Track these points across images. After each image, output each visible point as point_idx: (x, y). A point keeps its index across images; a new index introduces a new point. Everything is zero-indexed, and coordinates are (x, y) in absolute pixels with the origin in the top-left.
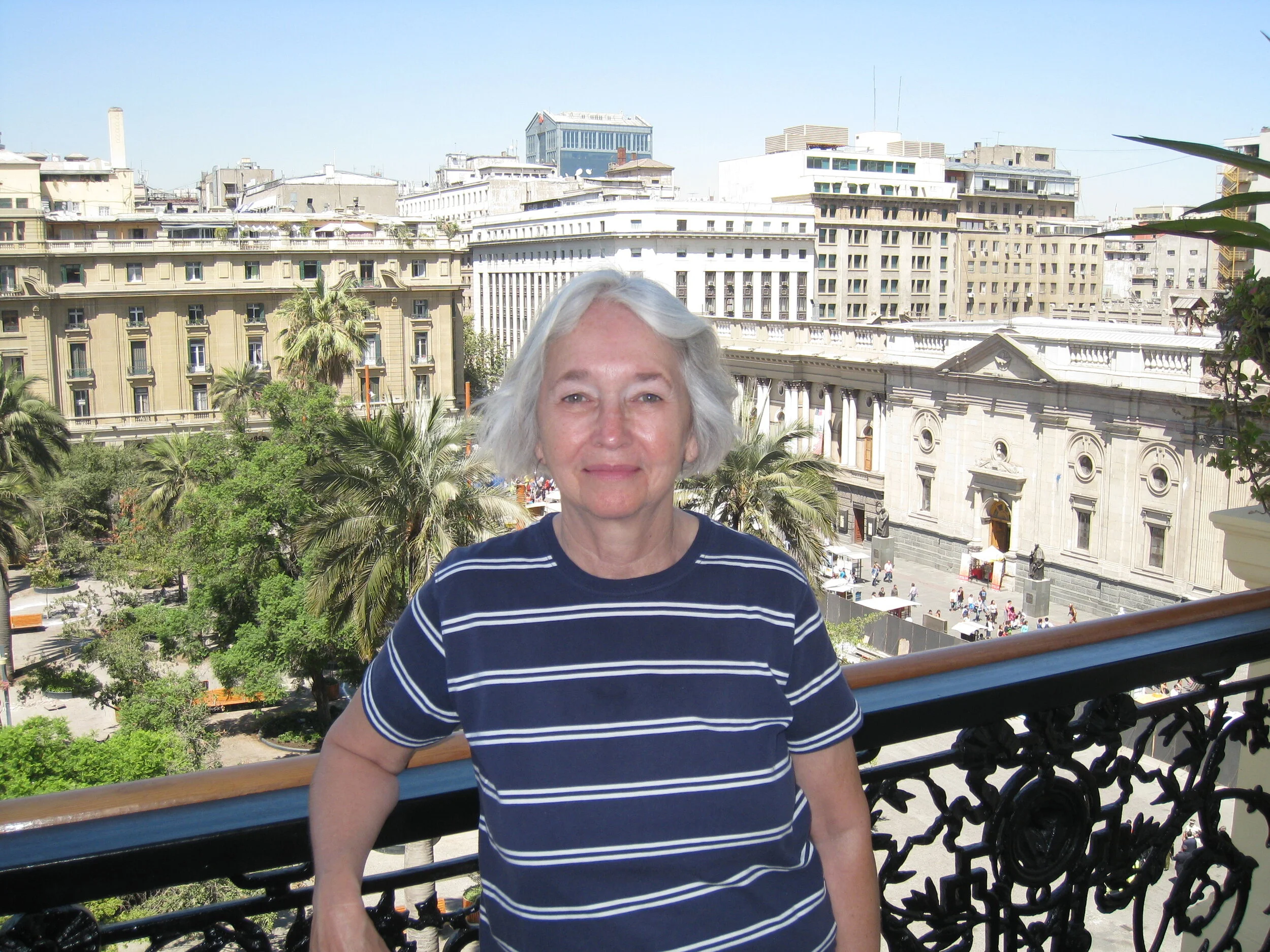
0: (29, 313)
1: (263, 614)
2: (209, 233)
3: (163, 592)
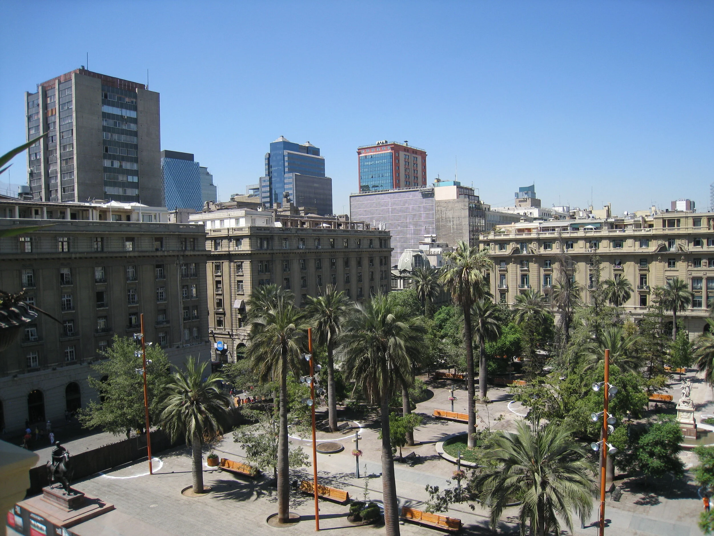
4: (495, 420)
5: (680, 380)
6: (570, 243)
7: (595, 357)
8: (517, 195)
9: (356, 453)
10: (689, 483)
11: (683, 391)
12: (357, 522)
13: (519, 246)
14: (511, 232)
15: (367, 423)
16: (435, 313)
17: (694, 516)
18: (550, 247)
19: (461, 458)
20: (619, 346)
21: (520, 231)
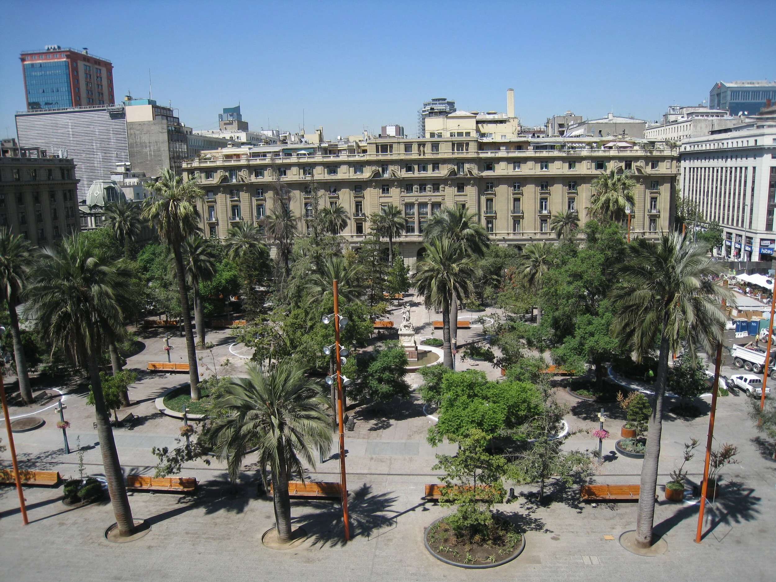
0: (469, 184)
1: (578, 333)
2: (552, 147)
3: (524, 316)
4: (222, 365)
5: (400, 305)
6: (282, 169)
7: (319, 289)
8: (221, 116)
9: (61, 425)
10: (416, 402)
11: (404, 316)
12: (76, 504)
13: (227, 174)
14: (217, 158)
15: (70, 389)
16: (137, 253)
17: (421, 433)
18: (262, 174)
19: (187, 412)
20: (342, 276)
21: (228, 157)
